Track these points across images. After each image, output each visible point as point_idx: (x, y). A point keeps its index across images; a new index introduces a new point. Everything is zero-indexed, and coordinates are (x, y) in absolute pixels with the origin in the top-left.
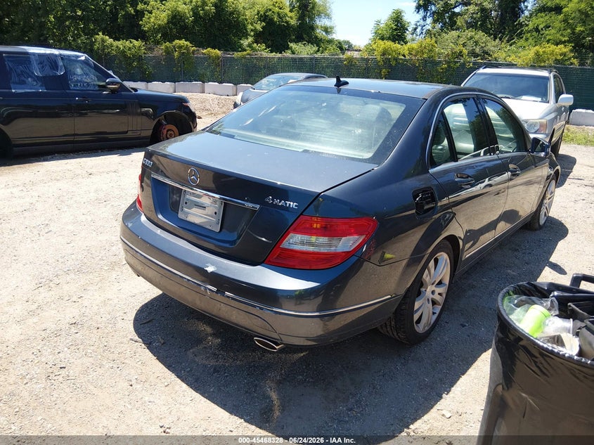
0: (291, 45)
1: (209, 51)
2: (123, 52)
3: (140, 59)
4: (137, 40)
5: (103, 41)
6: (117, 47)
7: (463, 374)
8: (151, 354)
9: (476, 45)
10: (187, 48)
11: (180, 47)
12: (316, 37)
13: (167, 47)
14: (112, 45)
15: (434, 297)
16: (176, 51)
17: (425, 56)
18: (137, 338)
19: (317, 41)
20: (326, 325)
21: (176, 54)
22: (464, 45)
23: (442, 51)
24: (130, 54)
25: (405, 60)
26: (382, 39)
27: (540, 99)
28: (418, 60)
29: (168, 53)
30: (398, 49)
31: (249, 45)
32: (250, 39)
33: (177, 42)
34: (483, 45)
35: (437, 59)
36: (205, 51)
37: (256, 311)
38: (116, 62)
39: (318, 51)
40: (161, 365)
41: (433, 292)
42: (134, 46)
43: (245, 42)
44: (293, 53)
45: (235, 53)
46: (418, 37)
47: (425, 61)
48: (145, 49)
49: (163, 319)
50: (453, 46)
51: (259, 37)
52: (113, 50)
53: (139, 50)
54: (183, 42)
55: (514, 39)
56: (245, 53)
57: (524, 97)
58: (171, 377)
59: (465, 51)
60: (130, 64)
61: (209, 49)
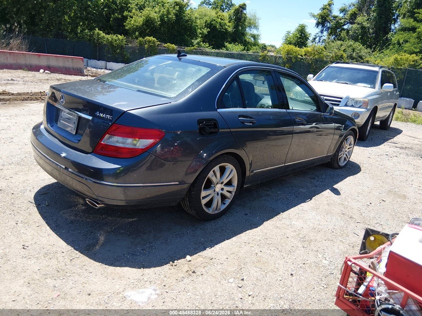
0: (226, 44)
1: (168, 45)
2: (111, 42)
3: (122, 48)
4: (121, 35)
5: (98, 34)
6: (107, 39)
7: (228, 239)
8: (37, 210)
9: (353, 51)
10: (154, 42)
11: (149, 42)
12: (246, 41)
13: (140, 41)
14: (104, 37)
15: (223, 192)
16: (146, 44)
17: (316, 57)
18: (33, 201)
19: (246, 44)
20: (126, 193)
21: (146, 46)
22: (344, 51)
23: (329, 54)
24: (115, 44)
25: (302, 59)
26: (290, 44)
27: (369, 86)
28: (311, 59)
29: (141, 44)
30: (297, 51)
31: (198, 43)
32: (199, 40)
33: (147, 38)
34: (359, 52)
35: (325, 59)
36: (166, 45)
37: (84, 181)
38: (106, 48)
39: (244, 49)
40: (40, 216)
41: (222, 189)
42: (119, 39)
43: (195, 42)
44: (227, 50)
45: (186, 48)
46: (316, 44)
47: (317, 60)
48: (126, 41)
49: (54, 193)
50: (337, 51)
51: (206, 39)
52: (104, 40)
53: (122, 42)
54: (151, 38)
55: (384, 49)
56: (192, 48)
57: (359, 84)
58: (43, 222)
59: (345, 55)
60: (115, 51)
61: (168, 44)
